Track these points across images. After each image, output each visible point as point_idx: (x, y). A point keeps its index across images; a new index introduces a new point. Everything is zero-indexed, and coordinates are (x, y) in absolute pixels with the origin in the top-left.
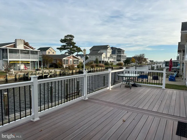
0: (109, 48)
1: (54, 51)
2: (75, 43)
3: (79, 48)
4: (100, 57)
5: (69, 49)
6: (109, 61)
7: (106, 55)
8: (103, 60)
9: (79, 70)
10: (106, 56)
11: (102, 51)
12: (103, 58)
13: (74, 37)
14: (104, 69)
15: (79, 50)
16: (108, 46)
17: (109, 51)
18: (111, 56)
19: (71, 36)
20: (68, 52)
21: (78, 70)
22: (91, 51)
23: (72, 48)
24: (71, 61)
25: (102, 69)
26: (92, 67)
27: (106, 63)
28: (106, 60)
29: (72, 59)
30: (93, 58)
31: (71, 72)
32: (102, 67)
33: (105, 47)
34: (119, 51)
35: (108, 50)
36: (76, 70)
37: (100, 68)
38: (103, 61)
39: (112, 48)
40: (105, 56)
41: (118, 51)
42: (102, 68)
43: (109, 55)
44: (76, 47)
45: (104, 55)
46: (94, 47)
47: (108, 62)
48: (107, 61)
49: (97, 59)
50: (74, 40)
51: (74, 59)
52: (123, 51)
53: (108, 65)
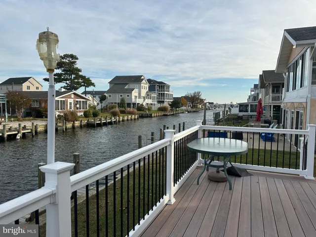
0: (144, 81)
1: (38, 85)
2: (80, 71)
3: (89, 78)
4: (128, 96)
5: (68, 82)
6: (144, 104)
7: (140, 94)
8: (133, 101)
9: (88, 121)
10: (140, 96)
11: (131, 86)
12: (133, 98)
13: (77, 59)
14: (136, 117)
15: (88, 82)
16: (142, 78)
17: (145, 86)
18: (148, 95)
19: (72, 56)
20: (67, 86)
21: (85, 122)
22: (112, 85)
23: (75, 78)
24: (71, 103)
25: (133, 118)
26: (114, 114)
27: (140, 108)
28: (140, 101)
29: (72, 100)
30: (117, 98)
31: (69, 125)
32: (133, 114)
33: (137, 79)
34: (162, 86)
35: (142, 85)
36: (81, 121)
37: (130, 116)
38: (134, 104)
39: (149, 81)
40: (137, 95)
41: (159, 86)
42: (133, 116)
43: (144, 92)
44: (83, 77)
45: (135, 93)
46: (117, 78)
47: (142, 105)
48: (141, 103)
49: (123, 100)
50: (78, 65)
51: (77, 100)
52: (168, 87)
53: (143, 110)
